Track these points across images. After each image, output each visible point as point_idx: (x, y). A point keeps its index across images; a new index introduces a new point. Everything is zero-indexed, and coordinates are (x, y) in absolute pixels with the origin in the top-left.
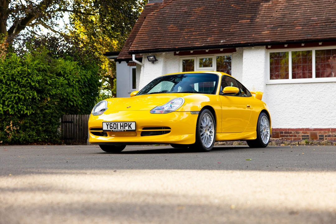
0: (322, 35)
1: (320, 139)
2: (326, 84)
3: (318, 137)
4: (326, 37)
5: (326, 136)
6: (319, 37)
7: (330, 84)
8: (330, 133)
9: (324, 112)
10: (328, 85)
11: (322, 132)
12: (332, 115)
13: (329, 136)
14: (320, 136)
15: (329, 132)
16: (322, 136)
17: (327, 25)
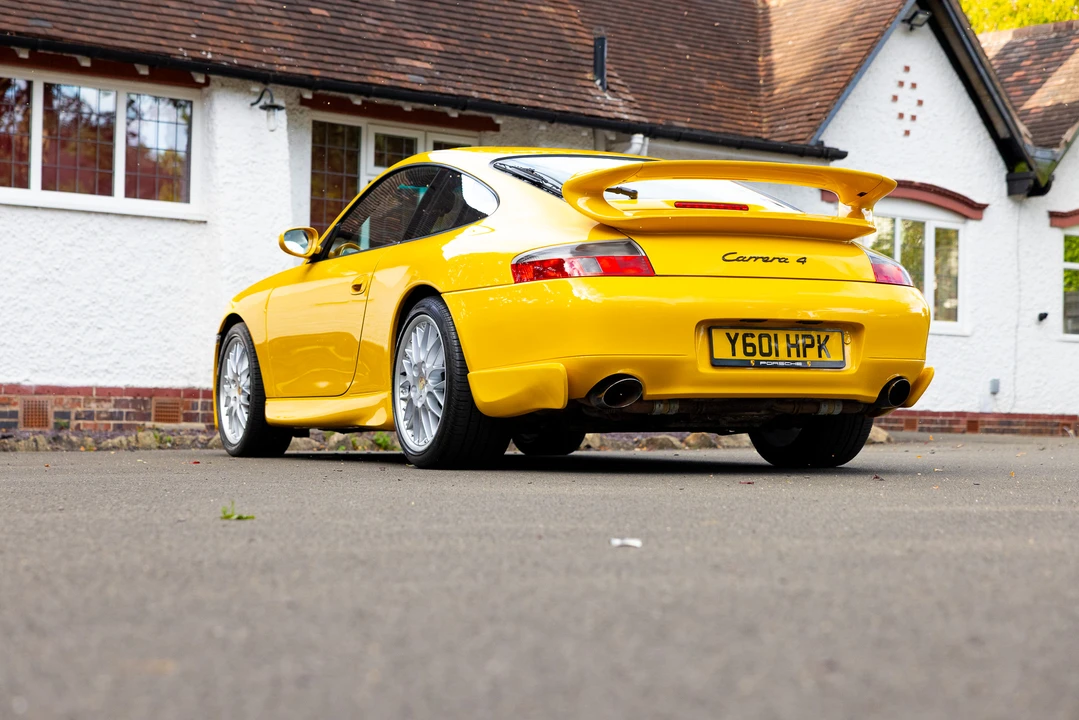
0: (90, 32)
1: (58, 426)
5: (79, 417)
6: (87, 38)
11: (65, 399)
15: (87, 402)
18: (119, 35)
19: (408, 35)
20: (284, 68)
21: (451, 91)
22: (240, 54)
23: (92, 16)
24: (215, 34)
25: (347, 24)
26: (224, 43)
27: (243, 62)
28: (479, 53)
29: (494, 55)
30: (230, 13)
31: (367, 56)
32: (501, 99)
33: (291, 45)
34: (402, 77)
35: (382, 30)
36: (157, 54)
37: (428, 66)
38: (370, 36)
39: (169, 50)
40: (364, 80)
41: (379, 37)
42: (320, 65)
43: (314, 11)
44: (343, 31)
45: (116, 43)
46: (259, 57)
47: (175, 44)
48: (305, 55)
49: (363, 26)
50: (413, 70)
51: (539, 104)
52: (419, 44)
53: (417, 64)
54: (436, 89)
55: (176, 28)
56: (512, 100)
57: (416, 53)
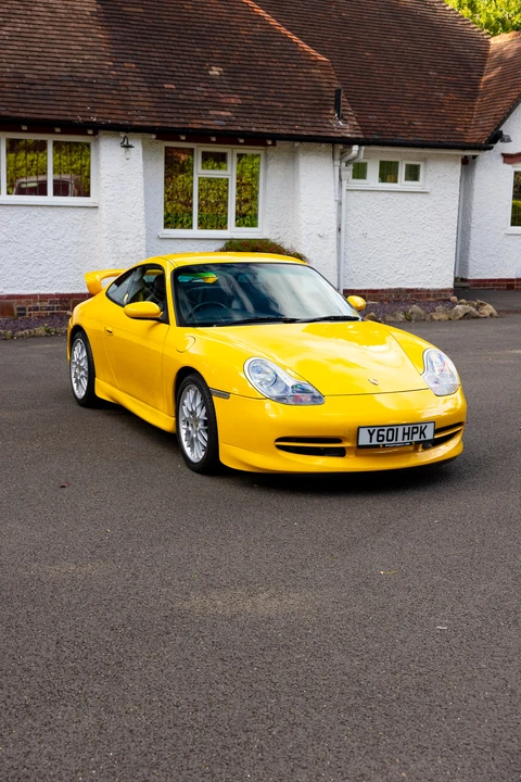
0: (27, 110)
1: (19, 315)
2: (30, 209)
3: (16, 312)
4: (36, 116)
5: (30, 310)
6: (24, 115)
7: (39, 209)
8: (38, 304)
9: (26, 264)
10: (35, 212)
11: (23, 301)
12: (41, 268)
13: (36, 309)
14: (19, 309)
15: (34, 302)
16: (24, 309)
17: (24, 89)
18: (44, 112)
19: (221, 95)
20: (138, 123)
21: (239, 128)
22: (113, 117)
23: (31, 101)
24: (102, 105)
25: (185, 92)
26: (106, 111)
27: (114, 121)
28: (264, 103)
29: (274, 104)
30: (114, 92)
31: (192, 111)
32: (270, 131)
33: (147, 109)
34: (210, 122)
35: (205, 94)
36: (64, 121)
37: (229, 114)
38: (198, 98)
39: (71, 118)
40: (186, 126)
41: (203, 98)
42: (162, 119)
43: (166, 86)
44: (181, 96)
45: (40, 116)
46: (125, 117)
47: (75, 114)
48: (154, 114)
49: (195, 92)
50: (218, 118)
51: (294, 132)
52: (228, 100)
53: (223, 113)
54: (230, 128)
55: (79, 104)
56: (277, 131)
57: (222, 107)
